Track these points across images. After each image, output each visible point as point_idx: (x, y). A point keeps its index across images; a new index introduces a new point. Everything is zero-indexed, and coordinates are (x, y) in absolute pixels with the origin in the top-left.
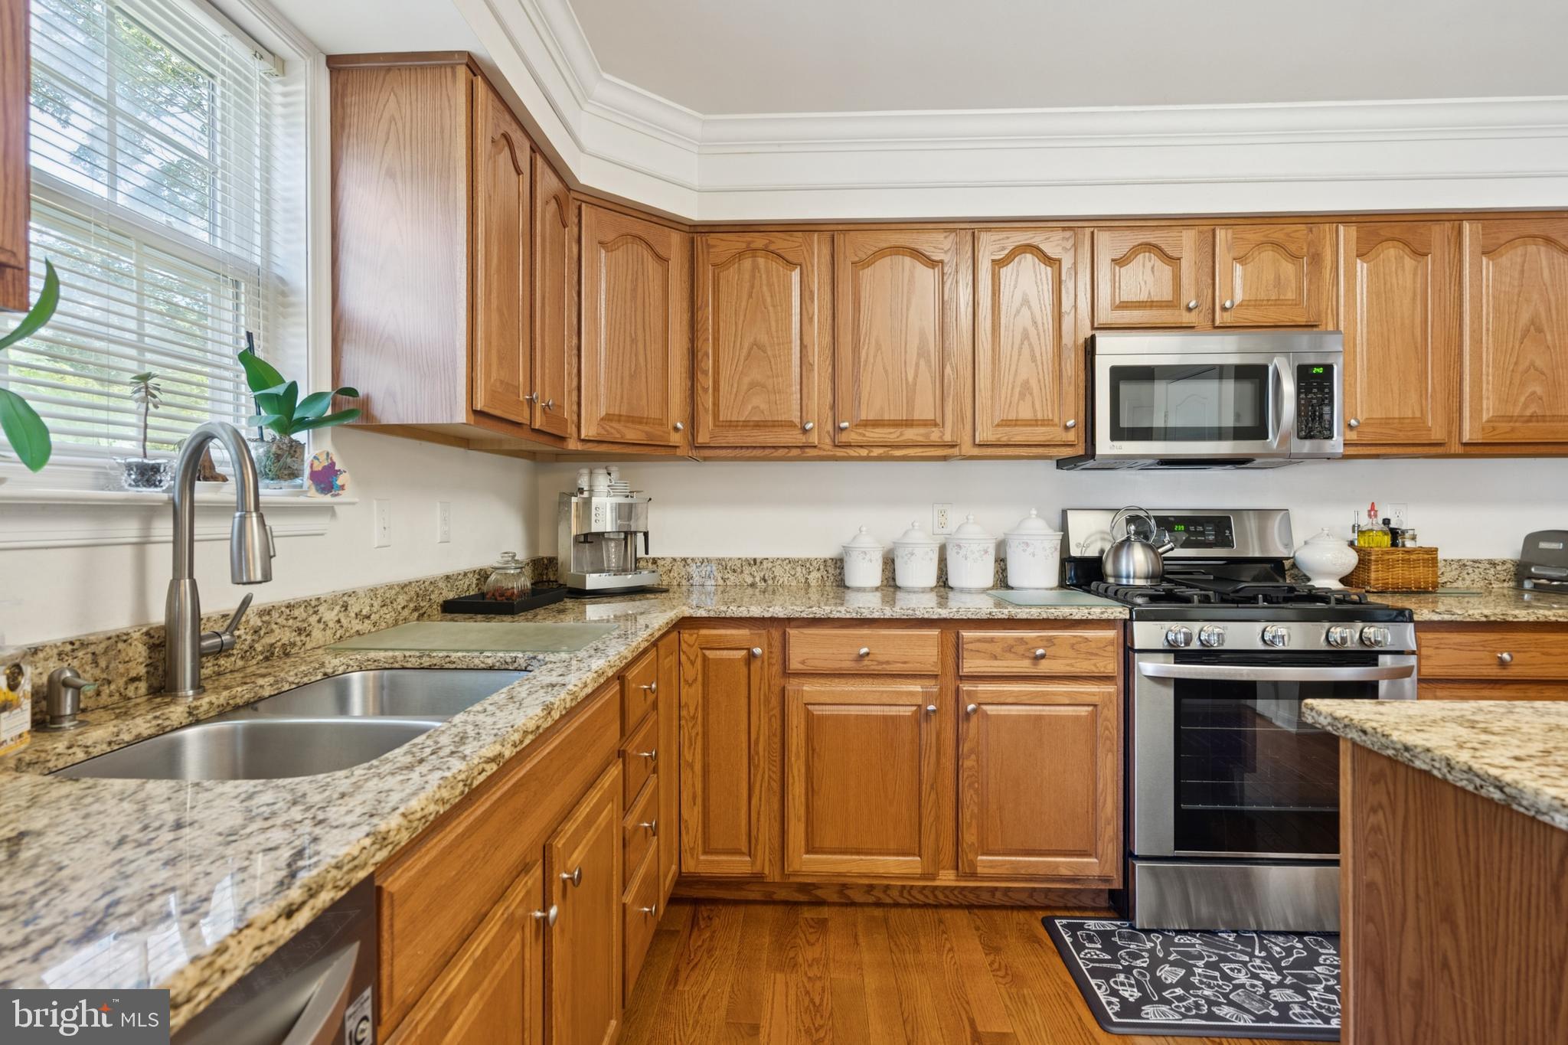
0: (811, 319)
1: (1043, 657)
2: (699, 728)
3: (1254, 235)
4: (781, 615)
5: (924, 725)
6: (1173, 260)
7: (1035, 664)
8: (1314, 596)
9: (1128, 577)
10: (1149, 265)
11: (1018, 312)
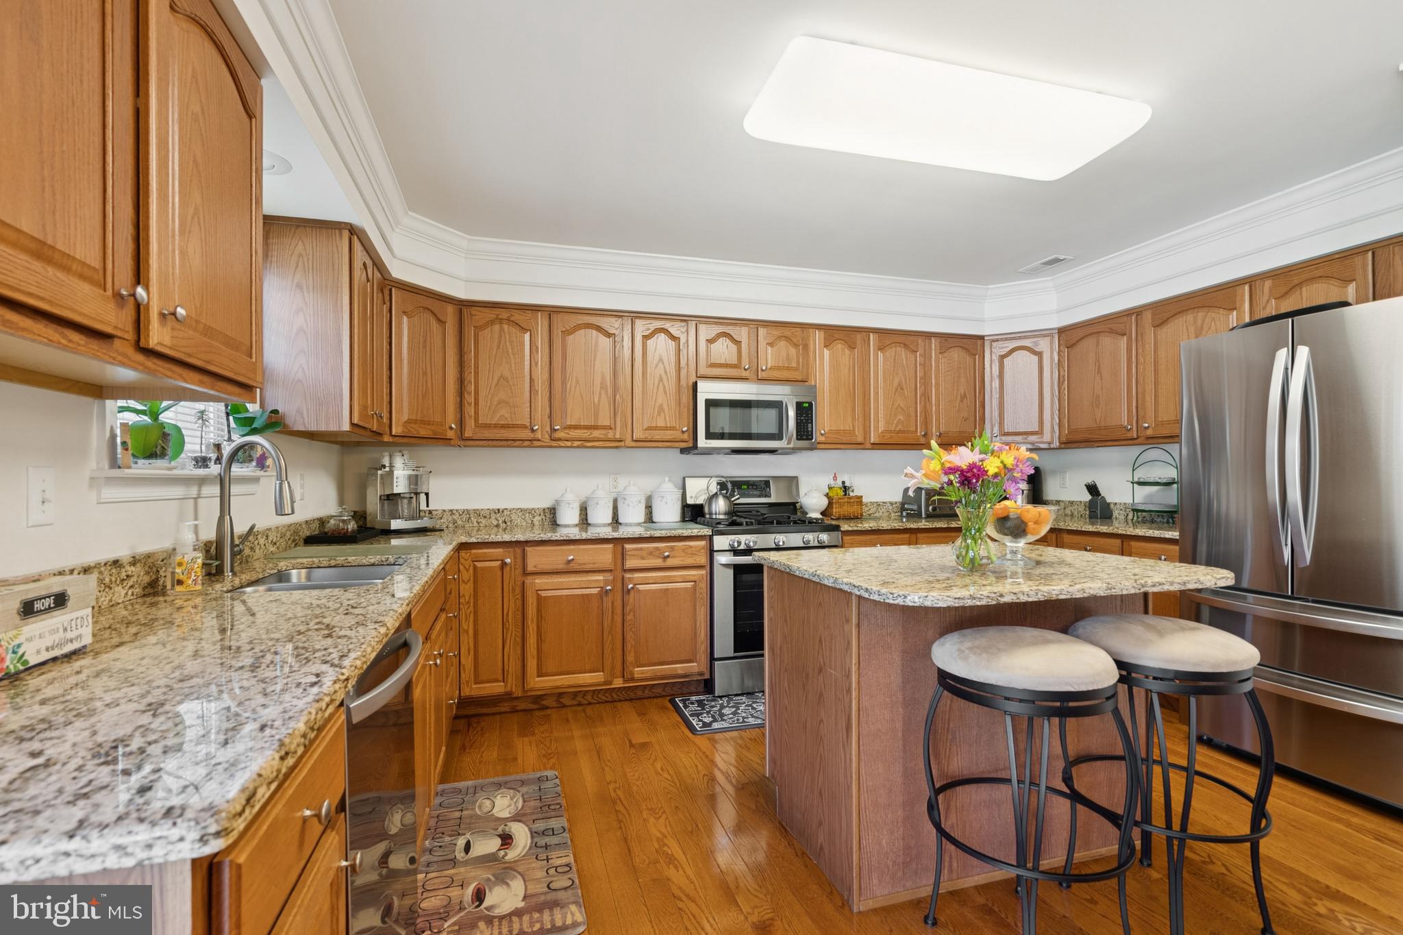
0: (537, 364)
1: (668, 556)
2: (472, 609)
3: (776, 332)
4: (522, 539)
5: (604, 598)
6: (737, 343)
7: (664, 561)
8: (811, 521)
9: (716, 514)
10: (725, 344)
11: (657, 366)
